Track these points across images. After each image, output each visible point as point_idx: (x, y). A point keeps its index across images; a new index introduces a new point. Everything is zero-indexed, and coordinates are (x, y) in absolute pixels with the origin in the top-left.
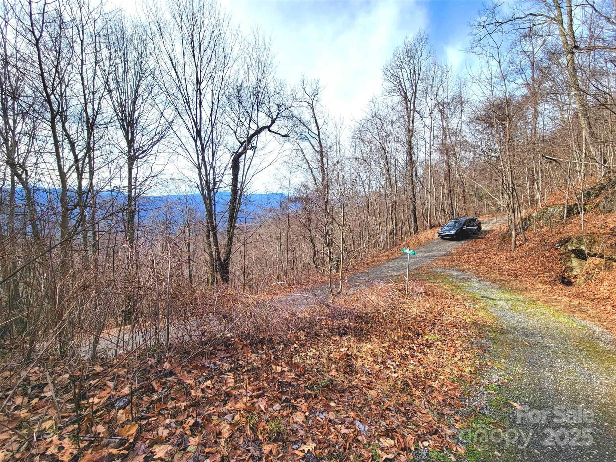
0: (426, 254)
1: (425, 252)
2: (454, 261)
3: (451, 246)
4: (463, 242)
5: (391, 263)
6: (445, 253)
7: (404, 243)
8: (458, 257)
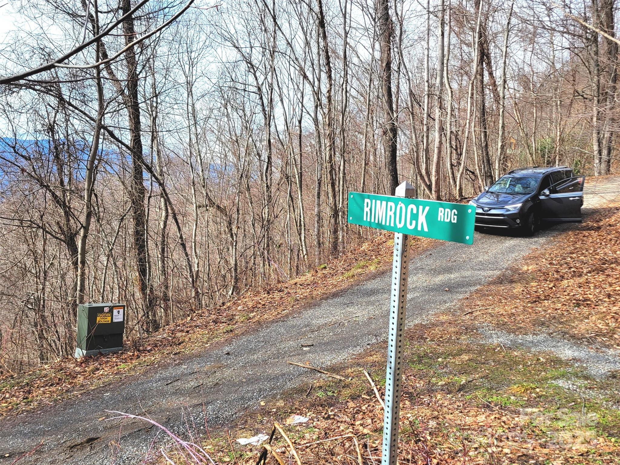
0: (439, 279)
1: (436, 272)
2: (537, 300)
3: (511, 250)
4: (542, 240)
5: (318, 312)
6: (498, 273)
7: (365, 246)
8: (545, 285)
